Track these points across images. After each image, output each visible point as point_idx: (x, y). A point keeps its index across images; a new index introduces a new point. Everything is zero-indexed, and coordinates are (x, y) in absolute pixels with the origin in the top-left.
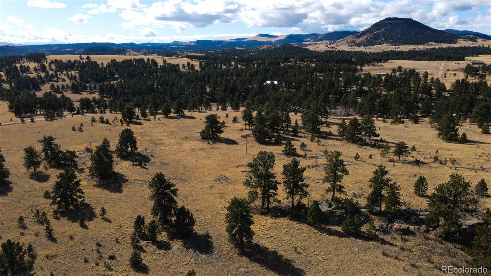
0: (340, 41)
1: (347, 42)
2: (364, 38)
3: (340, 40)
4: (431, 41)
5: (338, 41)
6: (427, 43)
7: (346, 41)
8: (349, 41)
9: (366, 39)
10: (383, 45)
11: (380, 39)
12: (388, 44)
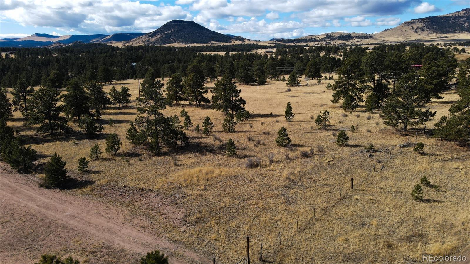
0: (134, 41)
1: (143, 41)
2: (157, 37)
3: (134, 39)
4: (213, 41)
5: (133, 40)
6: (211, 42)
7: (141, 40)
8: (144, 40)
9: (159, 38)
10: (175, 43)
11: (172, 39)
12: (179, 43)
